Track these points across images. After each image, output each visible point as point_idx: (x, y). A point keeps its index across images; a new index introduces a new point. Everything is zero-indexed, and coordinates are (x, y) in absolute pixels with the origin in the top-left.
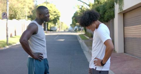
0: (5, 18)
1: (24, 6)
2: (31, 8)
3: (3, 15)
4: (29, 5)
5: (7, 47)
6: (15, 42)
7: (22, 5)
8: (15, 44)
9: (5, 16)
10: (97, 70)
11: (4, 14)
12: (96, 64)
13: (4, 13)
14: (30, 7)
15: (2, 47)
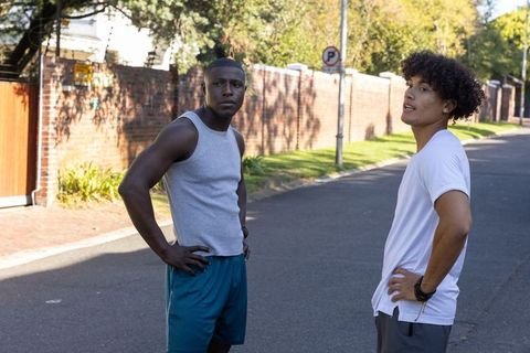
0: (334, 68)
1: (436, 23)
2: (461, 31)
3: (326, 58)
4: (454, 15)
5: (335, 176)
6: (372, 158)
7: (428, 18)
8: (369, 167)
9: (333, 60)
10: (400, 319)
11: (331, 55)
12: (396, 293)
13: (332, 50)
14: (455, 24)
15: (314, 176)
